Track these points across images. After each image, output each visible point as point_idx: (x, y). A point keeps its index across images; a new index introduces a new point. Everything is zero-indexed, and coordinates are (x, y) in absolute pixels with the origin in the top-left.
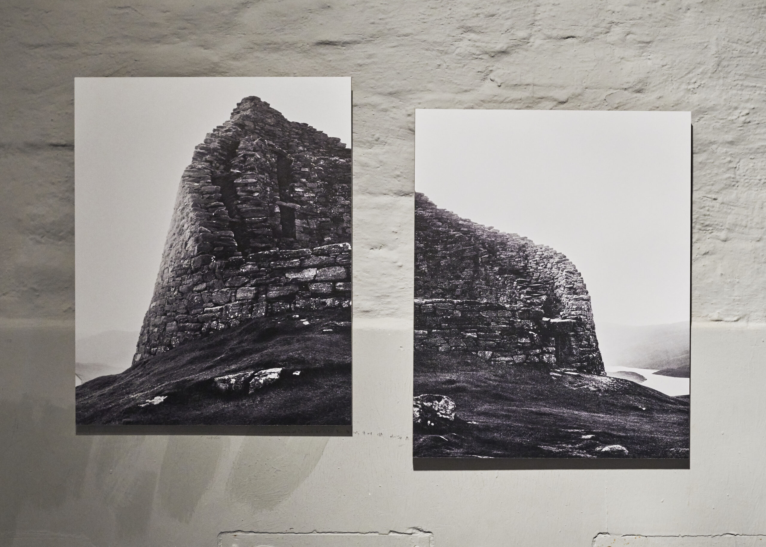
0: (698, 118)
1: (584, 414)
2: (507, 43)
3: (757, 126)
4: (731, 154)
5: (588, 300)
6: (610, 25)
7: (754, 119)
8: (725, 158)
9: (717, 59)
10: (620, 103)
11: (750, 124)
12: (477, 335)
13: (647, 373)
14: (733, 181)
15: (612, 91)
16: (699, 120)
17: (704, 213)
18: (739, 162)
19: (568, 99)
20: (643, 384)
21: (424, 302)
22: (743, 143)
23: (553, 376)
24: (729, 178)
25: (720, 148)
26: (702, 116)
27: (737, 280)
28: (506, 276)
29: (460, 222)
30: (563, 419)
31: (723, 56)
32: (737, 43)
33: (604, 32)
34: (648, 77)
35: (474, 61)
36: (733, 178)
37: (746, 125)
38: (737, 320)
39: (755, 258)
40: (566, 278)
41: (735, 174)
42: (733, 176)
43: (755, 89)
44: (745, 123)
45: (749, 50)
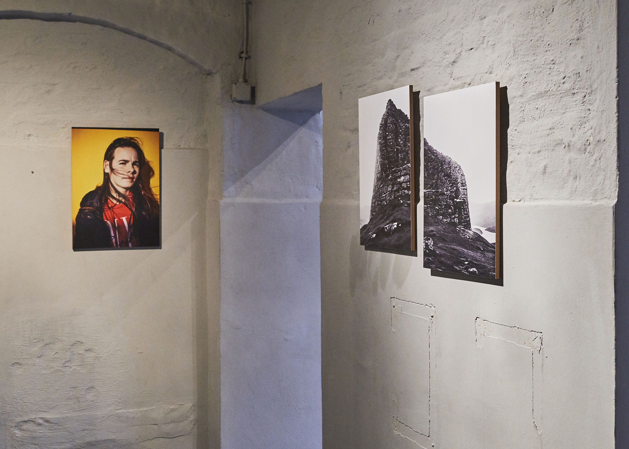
0: (510, 84)
1: (465, 250)
2: (455, 57)
3: (530, 84)
4: (522, 103)
5: (466, 189)
6: (484, 38)
7: (528, 80)
8: (519, 106)
9: (513, 48)
10: (485, 81)
11: (527, 83)
12: (439, 208)
13: (483, 229)
14: (522, 119)
15: (482, 75)
16: (510, 85)
17: (511, 139)
18: (525, 107)
19: (470, 83)
20: (482, 235)
21: (426, 191)
22: (525, 95)
23: (457, 229)
24: (521, 117)
25: (518, 100)
26: (511, 82)
27: (521, 177)
28: (445, 177)
29: (434, 151)
30: (459, 253)
31: (516, 46)
32: (520, 37)
33: (482, 43)
34: (493, 65)
35: (448, 69)
36: (522, 117)
37: (525, 84)
38: (520, 201)
39: (527, 164)
40: (461, 178)
41: (523, 114)
42: (522, 115)
43: (528, 62)
44: (524, 83)
45: (524, 39)
